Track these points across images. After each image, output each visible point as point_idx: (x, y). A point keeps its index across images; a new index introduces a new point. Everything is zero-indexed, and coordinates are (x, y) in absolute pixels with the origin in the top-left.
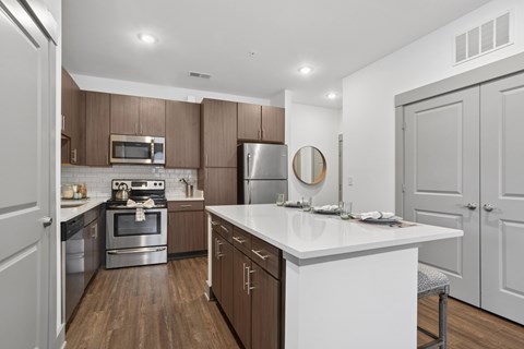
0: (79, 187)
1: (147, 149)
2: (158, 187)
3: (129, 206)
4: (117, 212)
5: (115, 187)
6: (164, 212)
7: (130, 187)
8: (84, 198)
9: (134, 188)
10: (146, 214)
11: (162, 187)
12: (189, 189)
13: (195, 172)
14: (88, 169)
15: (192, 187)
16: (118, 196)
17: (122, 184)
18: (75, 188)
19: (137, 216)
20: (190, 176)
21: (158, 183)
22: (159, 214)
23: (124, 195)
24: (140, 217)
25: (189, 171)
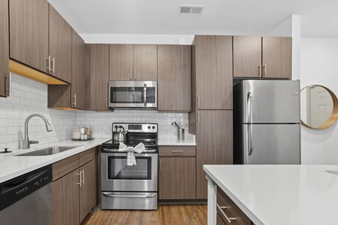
0: (86, 129)
1: (140, 93)
2: (151, 131)
3: (120, 150)
4: (111, 155)
5: (114, 130)
6: (154, 157)
7: (126, 129)
8: (90, 139)
9: (130, 131)
10: (136, 158)
11: (155, 131)
12: (180, 133)
13: (187, 115)
14: (95, 114)
15: (183, 130)
16: (116, 138)
17: (121, 127)
18: (83, 131)
19: (128, 160)
20: (182, 119)
21: (151, 126)
22: (149, 159)
23: (121, 137)
24: (131, 161)
25: (181, 115)
